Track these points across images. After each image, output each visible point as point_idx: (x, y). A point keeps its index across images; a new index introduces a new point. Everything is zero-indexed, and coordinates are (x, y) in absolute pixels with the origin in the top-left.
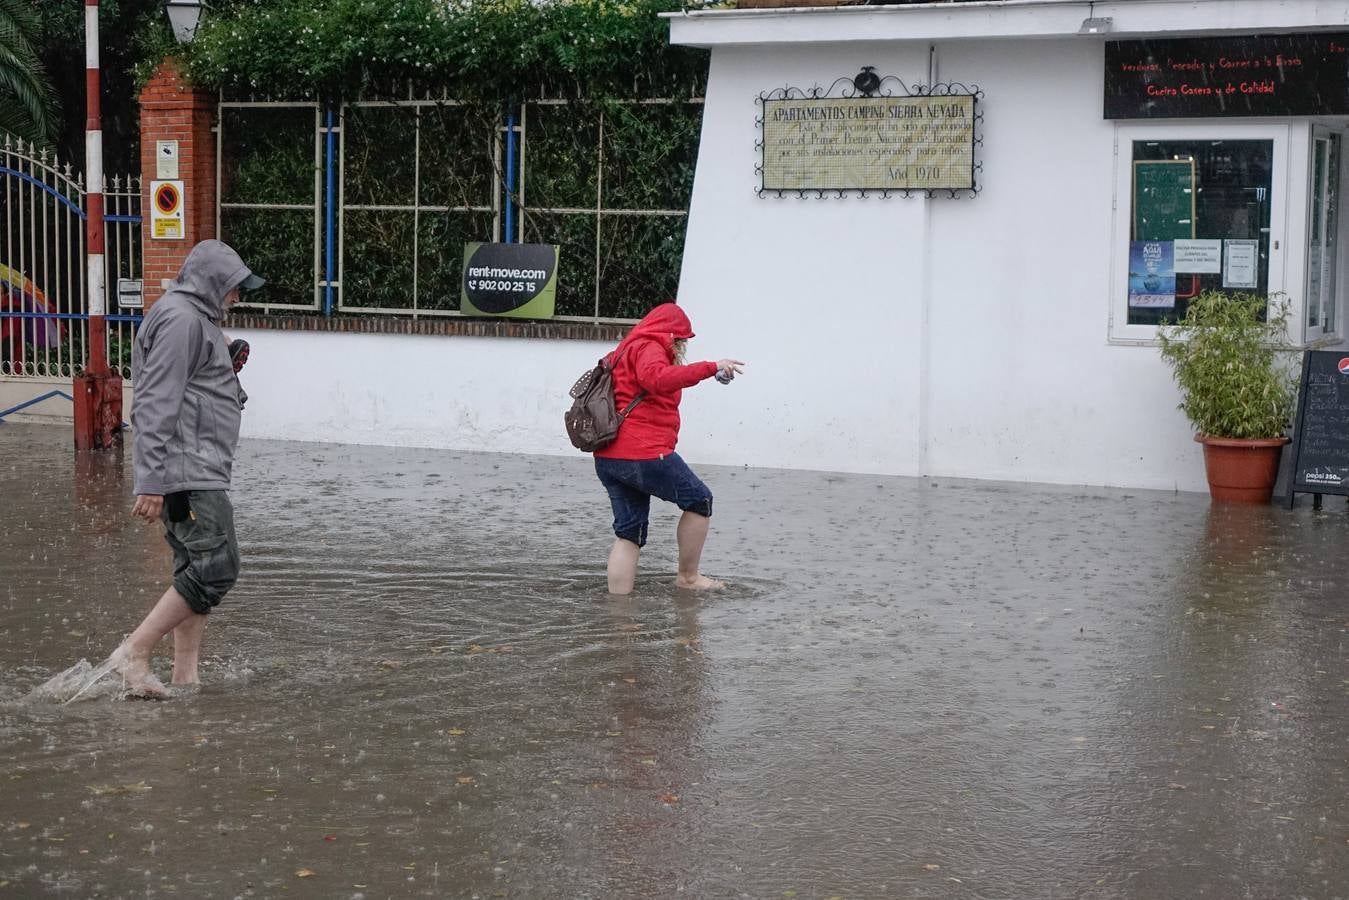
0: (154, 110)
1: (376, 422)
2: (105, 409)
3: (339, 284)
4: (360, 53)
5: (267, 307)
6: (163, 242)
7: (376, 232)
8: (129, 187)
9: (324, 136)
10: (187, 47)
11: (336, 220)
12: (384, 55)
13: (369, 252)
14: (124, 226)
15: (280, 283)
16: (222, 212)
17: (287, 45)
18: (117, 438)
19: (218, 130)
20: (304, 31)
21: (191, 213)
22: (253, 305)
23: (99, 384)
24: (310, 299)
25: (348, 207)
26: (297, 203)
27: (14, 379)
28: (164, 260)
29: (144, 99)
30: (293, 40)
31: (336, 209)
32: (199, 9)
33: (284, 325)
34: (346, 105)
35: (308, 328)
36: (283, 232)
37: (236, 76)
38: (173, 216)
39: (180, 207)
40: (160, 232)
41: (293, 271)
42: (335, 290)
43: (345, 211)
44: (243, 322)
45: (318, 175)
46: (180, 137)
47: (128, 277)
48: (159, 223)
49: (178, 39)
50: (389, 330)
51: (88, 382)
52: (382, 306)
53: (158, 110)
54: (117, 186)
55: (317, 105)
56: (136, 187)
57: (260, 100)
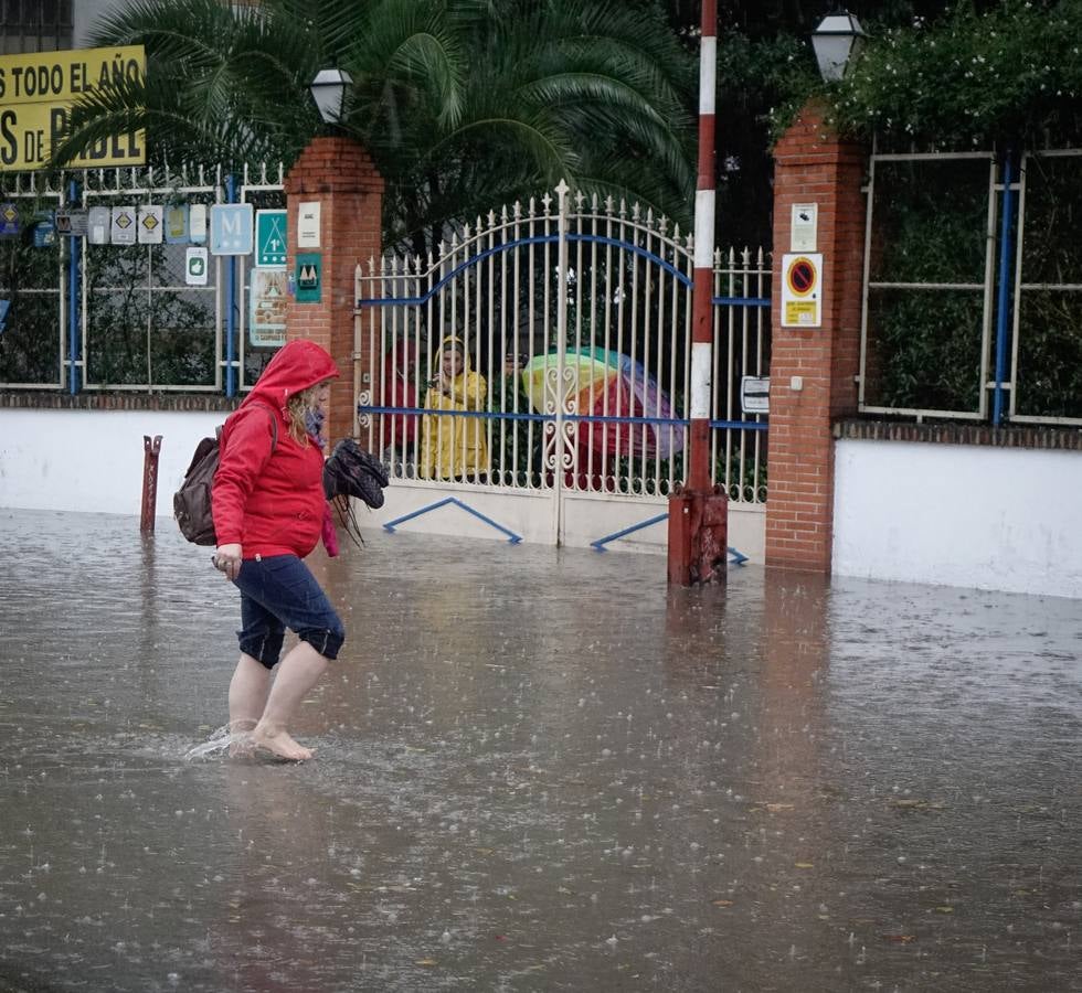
0: (790, 166)
1: (1050, 565)
2: (705, 534)
3: (1011, 386)
4: (1043, 87)
5: (921, 414)
6: (794, 331)
7: (1061, 319)
8: (760, 262)
9: (1000, 194)
10: (833, 86)
11: (1011, 303)
12: (1071, 87)
13: (1052, 345)
14: (753, 311)
15: (938, 384)
16: (870, 295)
17: (953, 79)
18: (718, 571)
19: (870, 190)
20: (974, 60)
21: (830, 295)
22: (904, 412)
23: (698, 503)
24: (974, 406)
25: (1027, 286)
26: (963, 282)
27: (618, 499)
28: (795, 354)
29: (781, 153)
30: (961, 71)
31: (1011, 289)
32: (852, 38)
33: (938, 438)
34: (1028, 154)
35: (968, 441)
36: (945, 319)
37: (890, 120)
38: (807, 297)
39: (817, 287)
40: (792, 318)
41: (954, 369)
42: (1006, 393)
43: (1023, 292)
44: (888, 432)
45: (990, 245)
46: (820, 200)
47: (755, 375)
48: (791, 307)
49: (824, 76)
50: (1070, 445)
51: (685, 501)
52: (1067, 415)
53: (795, 166)
54: (746, 262)
55: (991, 155)
56: (768, 264)
57: (922, 150)
